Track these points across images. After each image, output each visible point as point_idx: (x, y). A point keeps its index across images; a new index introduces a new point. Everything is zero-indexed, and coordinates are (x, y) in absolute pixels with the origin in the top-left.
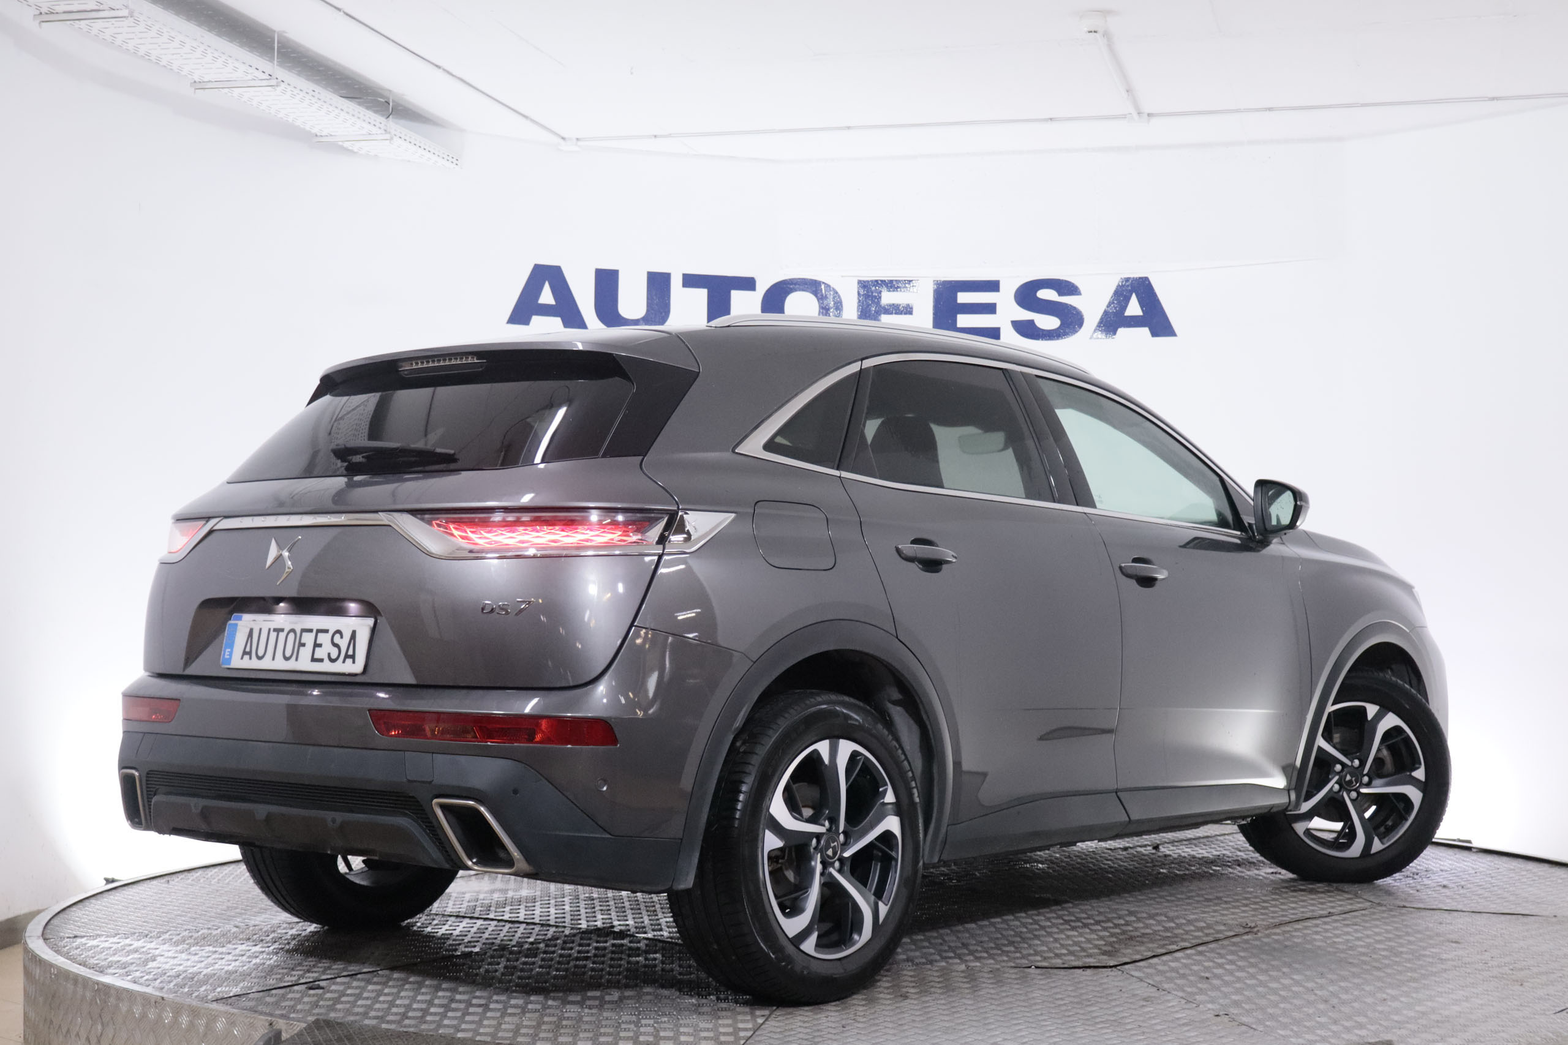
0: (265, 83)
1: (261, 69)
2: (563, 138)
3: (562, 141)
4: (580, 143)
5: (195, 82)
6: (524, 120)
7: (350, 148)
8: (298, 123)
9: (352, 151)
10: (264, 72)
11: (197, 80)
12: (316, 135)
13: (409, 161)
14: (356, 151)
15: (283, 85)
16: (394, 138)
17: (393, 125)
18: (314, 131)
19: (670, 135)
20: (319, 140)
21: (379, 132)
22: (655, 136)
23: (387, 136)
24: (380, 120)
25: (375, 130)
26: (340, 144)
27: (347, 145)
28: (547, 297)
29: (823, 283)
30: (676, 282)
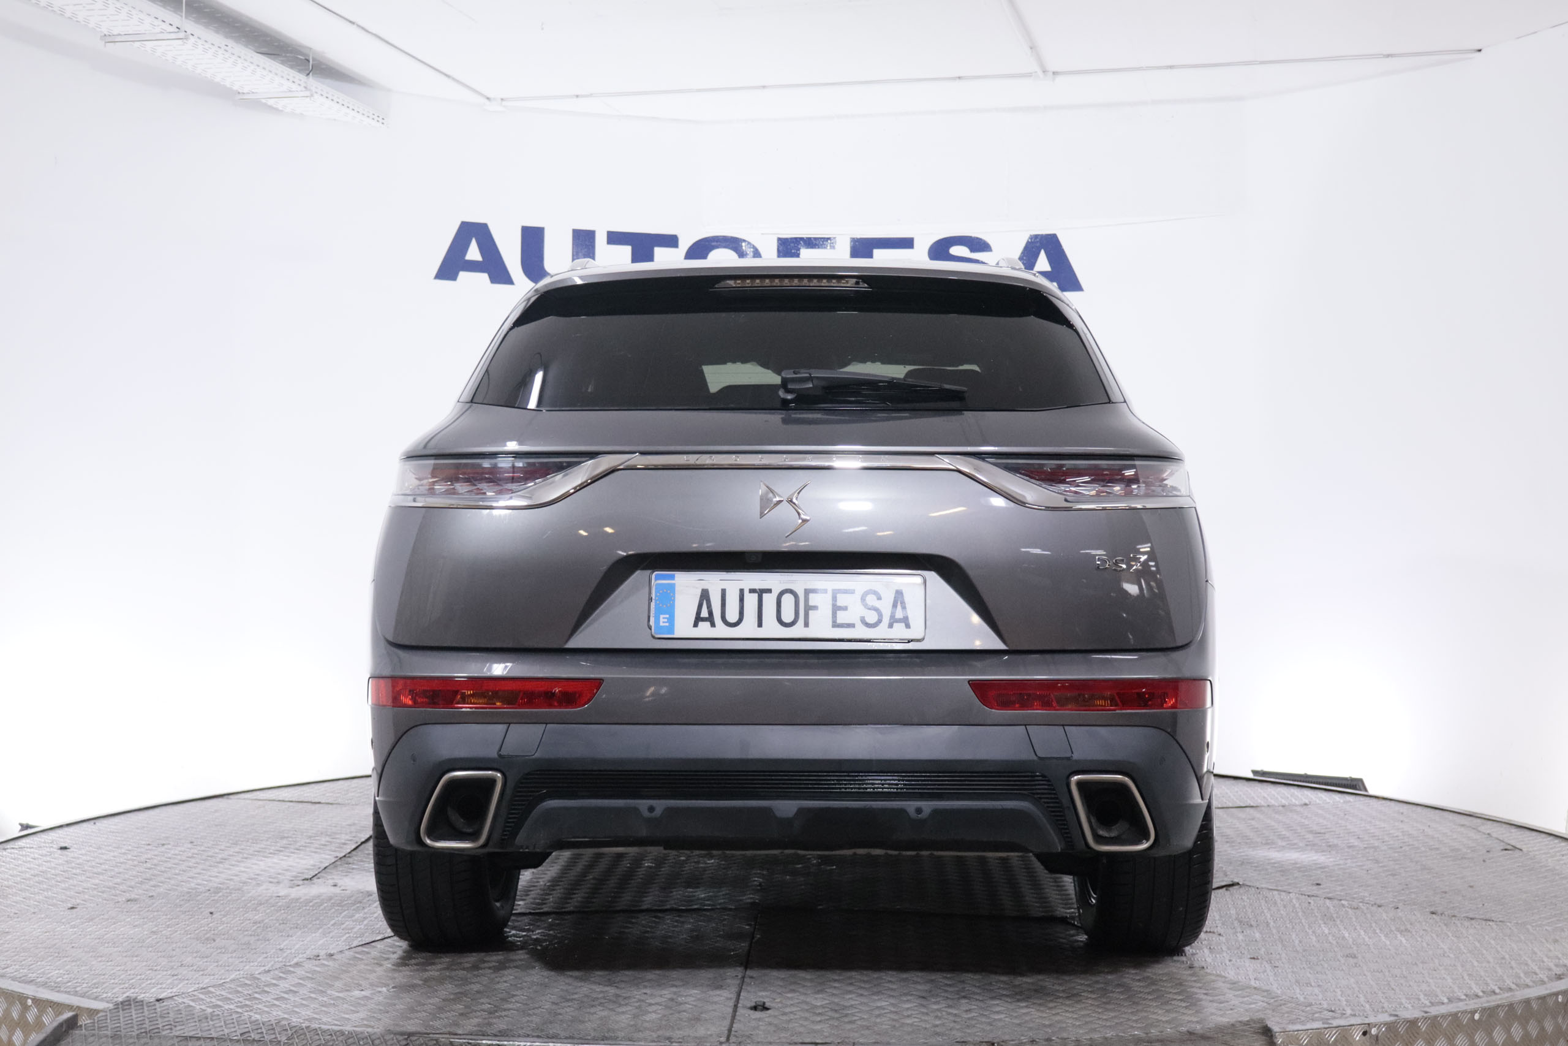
0: (173, 36)
1: (168, 22)
2: (488, 98)
3: (486, 101)
4: (504, 103)
5: (105, 35)
6: (445, 79)
7: (274, 106)
8: (217, 79)
9: (277, 109)
10: (171, 25)
11: (107, 33)
12: (239, 93)
13: (335, 120)
14: (281, 109)
15: (192, 40)
16: (315, 95)
17: (313, 82)
18: (235, 88)
19: (591, 95)
20: (241, 97)
21: (299, 88)
22: (577, 96)
23: (308, 93)
24: (300, 77)
25: (294, 87)
26: (264, 101)
27: (271, 102)
28: (474, 253)
29: (744, 241)
30: (601, 240)
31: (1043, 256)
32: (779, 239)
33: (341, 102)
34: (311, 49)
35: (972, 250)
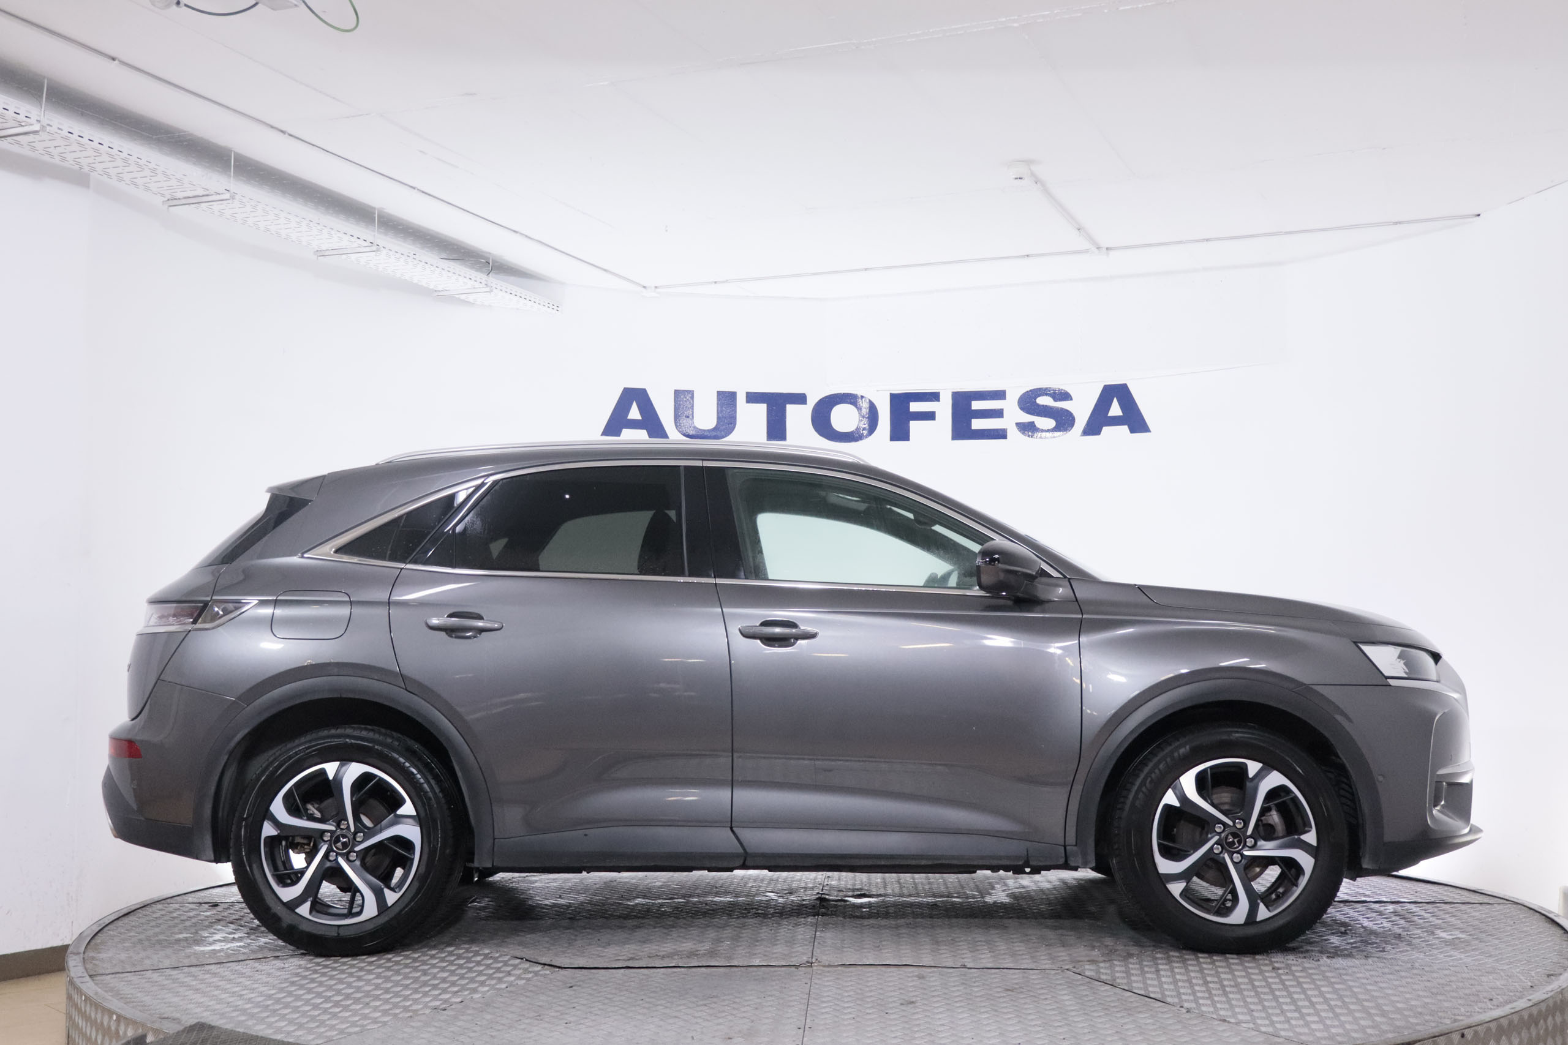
0: (368, 249)
1: (360, 238)
2: (644, 287)
3: (643, 289)
4: (658, 290)
5: (316, 251)
6: (603, 272)
7: (466, 300)
9: (468, 302)
10: (364, 240)
11: (317, 249)
12: (434, 291)
14: (471, 301)
15: (384, 252)
16: (495, 290)
17: (494, 280)
18: (431, 287)
19: (727, 281)
20: (436, 294)
21: (481, 286)
22: (716, 282)
23: (488, 289)
24: (481, 276)
25: (477, 285)
26: (457, 296)
27: (463, 297)
28: (634, 414)
29: (862, 397)
30: (741, 399)
31: (1115, 403)
32: (892, 395)
33: (519, 295)
34: (490, 253)
35: (1055, 400)
